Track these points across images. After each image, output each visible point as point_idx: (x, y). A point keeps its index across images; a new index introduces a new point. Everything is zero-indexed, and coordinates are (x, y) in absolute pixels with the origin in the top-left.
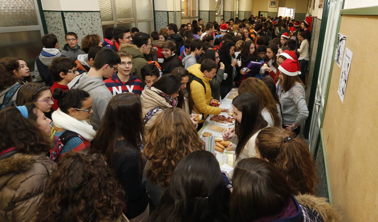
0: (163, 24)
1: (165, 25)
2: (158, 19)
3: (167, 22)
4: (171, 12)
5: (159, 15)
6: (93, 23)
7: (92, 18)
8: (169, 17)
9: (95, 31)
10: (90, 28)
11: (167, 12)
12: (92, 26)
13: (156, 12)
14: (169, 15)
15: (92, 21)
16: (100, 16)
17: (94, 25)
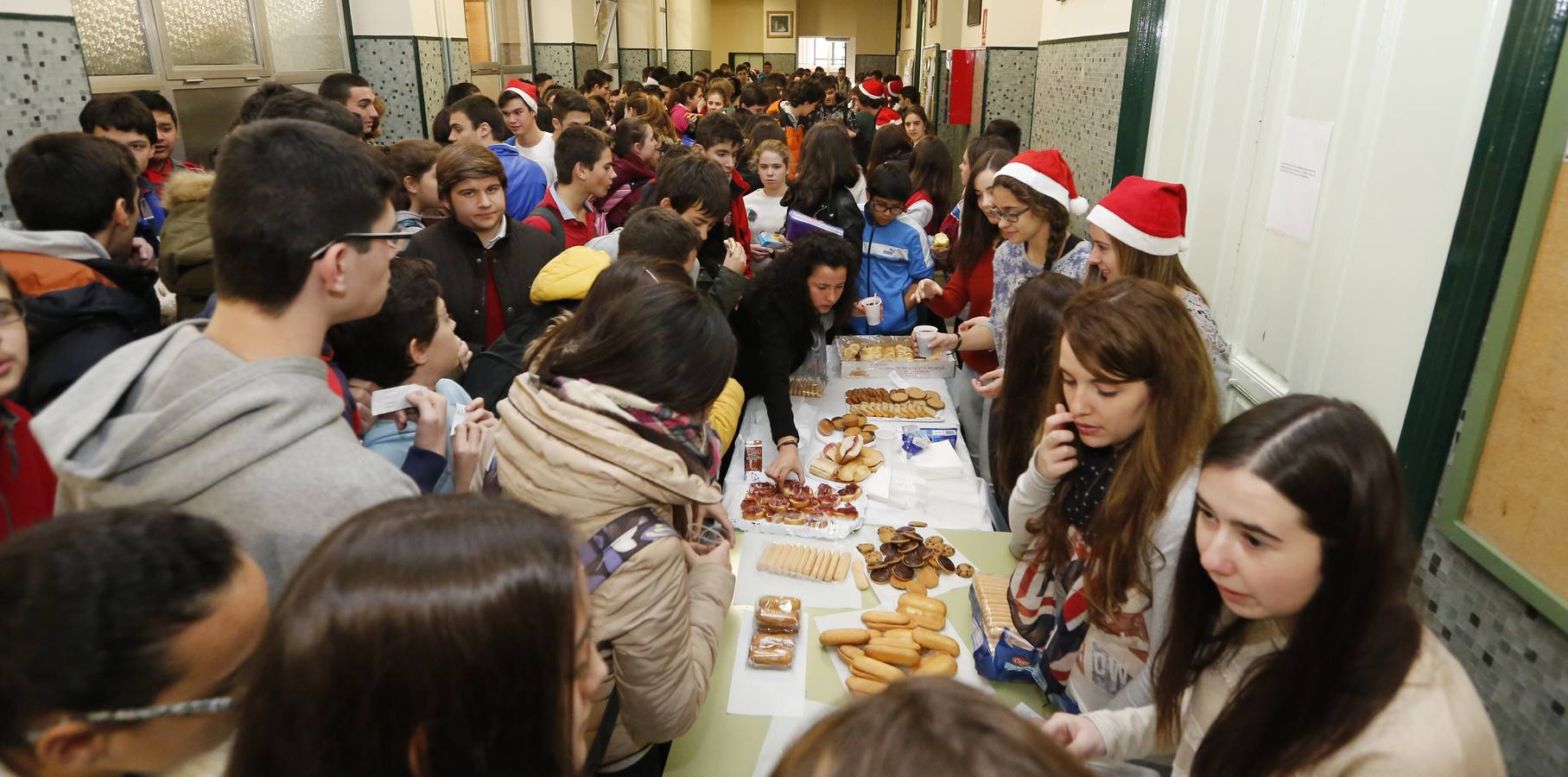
0: (396, 91)
1: (405, 97)
2: (370, 72)
3: (416, 85)
4: (431, 42)
5: (374, 53)
6: (33, 77)
7: (27, 53)
8: (422, 61)
9: (48, 118)
10: (20, 101)
11: (411, 41)
12: (28, 92)
13: (358, 43)
14: (421, 56)
15: (30, 65)
16: (76, 42)
17: (41, 89)
